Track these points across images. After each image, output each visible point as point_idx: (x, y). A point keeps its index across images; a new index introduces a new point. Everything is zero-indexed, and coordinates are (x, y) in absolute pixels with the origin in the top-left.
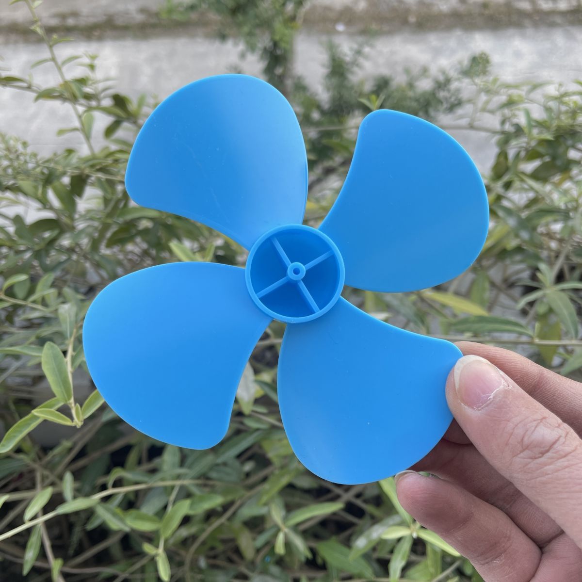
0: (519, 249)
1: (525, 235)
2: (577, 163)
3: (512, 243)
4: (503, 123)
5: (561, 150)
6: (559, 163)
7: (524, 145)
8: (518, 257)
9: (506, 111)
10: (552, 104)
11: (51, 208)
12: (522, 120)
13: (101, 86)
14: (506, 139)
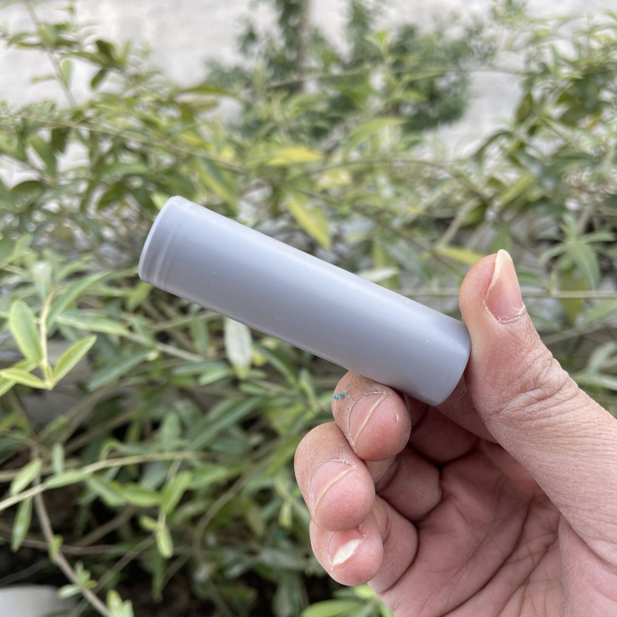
0: (543, 200)
1: (549, 184)
2: (608, 104)
3: (536, 194)
4: (528, 62)
5: (591, 90)
6: (589, 105)
7: (549, 85)
8: (541, 209)
9: (532, 49)
10: (582, 39)
11: (33, 168)
12: (548, 59)
13: (82, 31)
14: (530, 80)
